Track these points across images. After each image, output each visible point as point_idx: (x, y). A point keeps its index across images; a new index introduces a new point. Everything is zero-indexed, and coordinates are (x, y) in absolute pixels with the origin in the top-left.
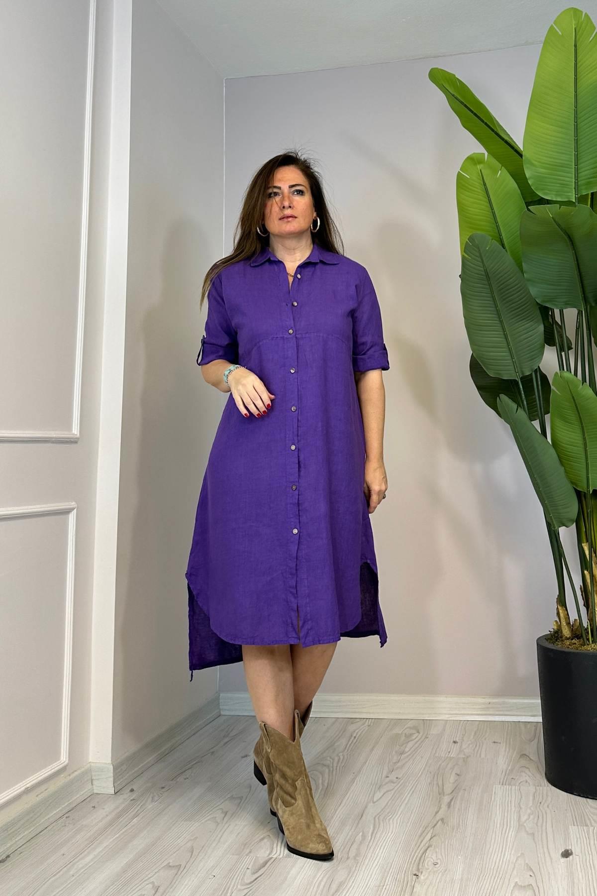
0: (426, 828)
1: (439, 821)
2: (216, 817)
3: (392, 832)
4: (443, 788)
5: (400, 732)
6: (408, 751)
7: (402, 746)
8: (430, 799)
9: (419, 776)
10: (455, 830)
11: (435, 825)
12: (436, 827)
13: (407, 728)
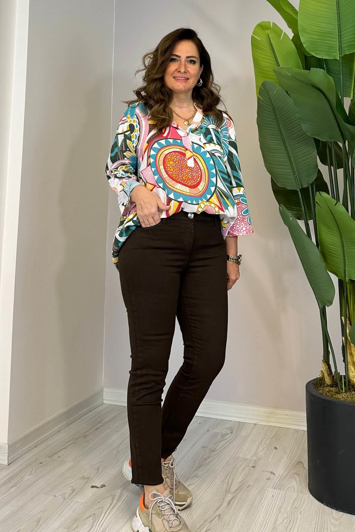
0: (205, 522)
1: (217, 516)
2: (66, 493)
4: (231, 486)
5: (219, 431)
6: (219, 449)
7: (215, 444)
8: (219, 494)
10: (225, 527)
11: (212, 520)
12: (212, 522)
13: (225, 428)
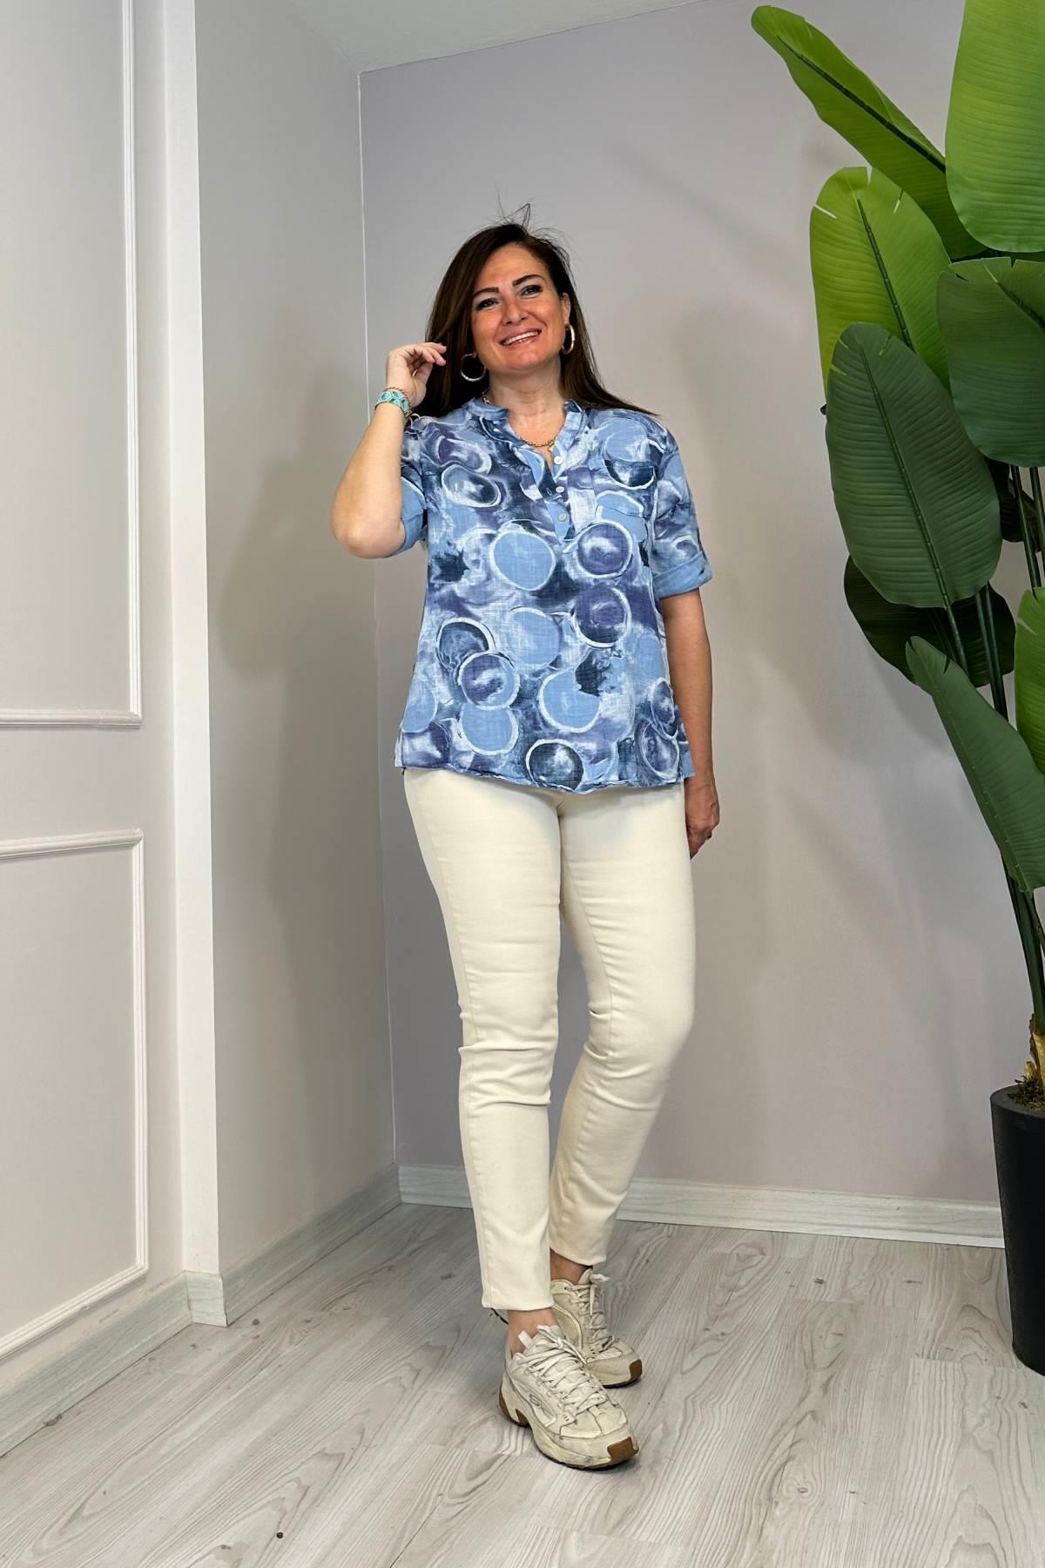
0: (782, 1426)
1: (807, 1413)
2: (400, 1378)
3: (718, 1429)
4: (813, 1357)
5: (728, 1252)
6: (746, 1286)
7: (732, 1276)
8: (790, 1371)
9: (767, 1330)
10: (838, 1433)
11: (800, 1422)
12: (800, 1426)
13: (740, 1245)
